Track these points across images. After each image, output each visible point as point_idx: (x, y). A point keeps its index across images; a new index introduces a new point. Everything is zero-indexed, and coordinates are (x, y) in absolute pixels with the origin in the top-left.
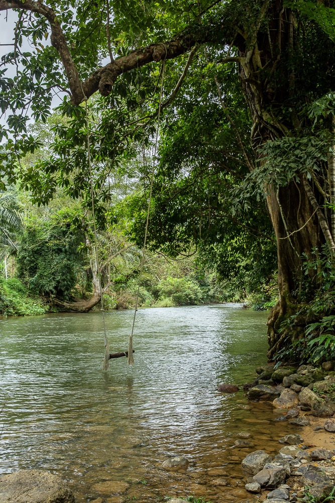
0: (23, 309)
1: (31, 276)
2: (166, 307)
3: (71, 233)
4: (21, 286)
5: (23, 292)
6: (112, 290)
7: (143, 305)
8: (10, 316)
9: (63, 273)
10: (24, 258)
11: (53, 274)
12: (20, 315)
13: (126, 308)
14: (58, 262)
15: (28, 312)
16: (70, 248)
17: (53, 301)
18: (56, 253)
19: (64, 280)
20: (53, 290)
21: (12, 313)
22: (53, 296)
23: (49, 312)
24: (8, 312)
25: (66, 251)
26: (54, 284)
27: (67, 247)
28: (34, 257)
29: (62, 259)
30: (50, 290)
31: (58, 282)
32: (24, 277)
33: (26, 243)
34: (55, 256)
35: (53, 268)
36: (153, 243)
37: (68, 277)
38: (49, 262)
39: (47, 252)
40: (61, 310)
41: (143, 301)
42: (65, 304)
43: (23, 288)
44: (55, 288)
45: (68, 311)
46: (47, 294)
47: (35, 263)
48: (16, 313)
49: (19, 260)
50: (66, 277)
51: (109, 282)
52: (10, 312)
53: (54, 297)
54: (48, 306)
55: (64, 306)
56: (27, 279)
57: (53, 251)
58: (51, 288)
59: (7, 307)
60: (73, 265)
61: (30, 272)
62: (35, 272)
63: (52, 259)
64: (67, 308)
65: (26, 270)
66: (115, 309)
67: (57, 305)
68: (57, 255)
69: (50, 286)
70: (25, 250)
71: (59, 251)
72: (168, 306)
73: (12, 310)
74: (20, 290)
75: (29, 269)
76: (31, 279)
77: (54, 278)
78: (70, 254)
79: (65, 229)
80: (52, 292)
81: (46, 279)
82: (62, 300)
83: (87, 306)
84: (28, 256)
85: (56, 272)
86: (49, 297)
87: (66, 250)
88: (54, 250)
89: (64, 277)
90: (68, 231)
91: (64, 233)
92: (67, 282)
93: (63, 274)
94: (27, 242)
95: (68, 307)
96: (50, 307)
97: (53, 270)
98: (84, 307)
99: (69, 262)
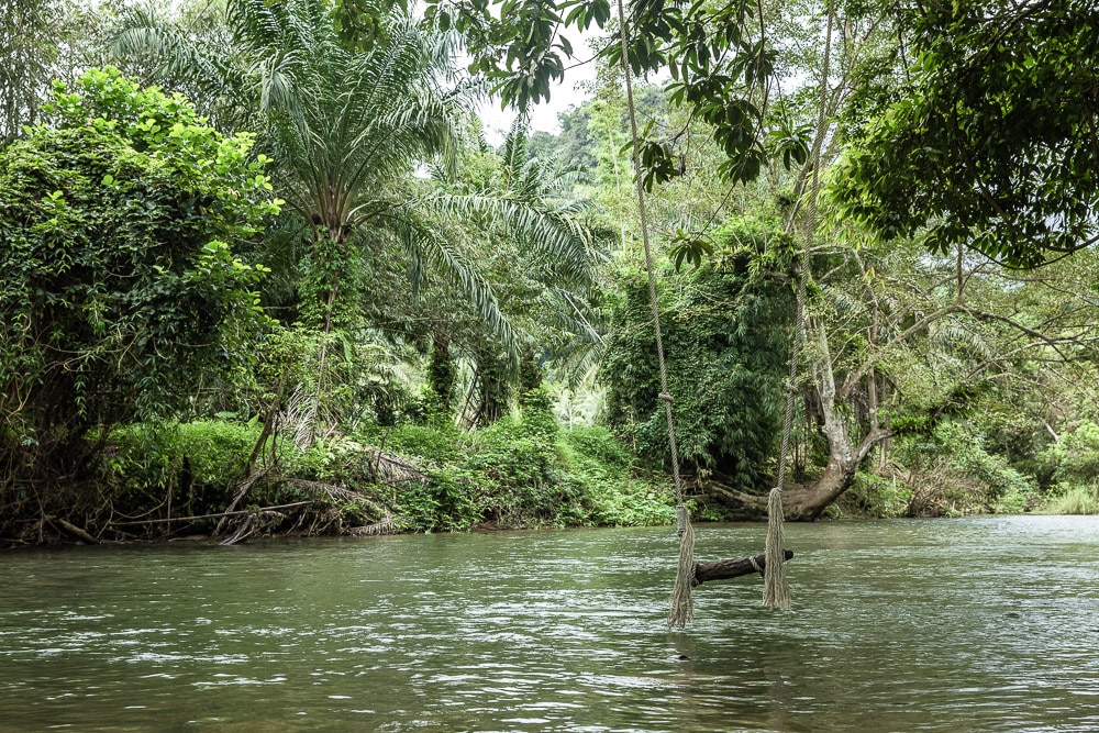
0: (612, 507)
1: (642, 416)
2: (1078, 512)
3: (751, 290)
4: (613, 446)
5: (622, 463)
6: (900, 465)
7: (999, 508)
8: (574, 524)
9: (733, 405)
10: (620, 366)
11: (702, 409)
12: (602, 522)
13: (941, 514)
14: (718, 374)
15: (629, 514)
16: (749, 333)
17: (708, 490)
18: (710, 348)
19: (734, 426)
20: (705, 455)
21: (580, 517)
22: (704, 472)
23: (697, 519)
24: (567, 514)
25: (739, 342)
26: (706, 437)
27: (741, 329)
28: (647, 363)
29: (728, 365)
30: (698, 457)
31: (719, 431)
32: (623, 422)
33: (623, 324)
34: (709, 358)
35: (704, 391)
36: (943, 219)
37: (749, 418)
38: (691, 375)
39: (684, 348)
40: (731, 515)
41: (996, 491)
42: (743, 497)
43: (619, 453)
44: (712, 448)
45: (753, 517)
46: (688, 467)
47: (651, 381)
48: (592, 518)
49: (609, 373)
50: (742, 417)
51: (875, 429)
52: (573, 514)
53: (708, 477)
54: (691, 503)
55: (741, 502)
56: (632, 425)
57: (700, 344)
58: (699, 449)
59: (566, 499)
60: (762, 382)
61: (638, 407)
62: (652, 407)
63: (700, 366)
64: (749, 509)
65: (627, 400)
66: (903, 516)
67: (721, 501)
68: (713, 354)
69: (696, 443)
70: (624, 343)
71: (718, 343)
72: (1083, 509)
73: (579, 510)
74: (611, 458)
75: (638, 396)
76: (641, 425)
77: (706, 422)
78: (753, 349)
79: (733, 279)
80: (703, 463)
81: (686, 426)
82: (734, 486)
83: (811, 504)
84: (632, 361)
85: (711, 403)
86: (695, 475)
87: (738, 339)
88: (706, 341)
89: (737, 417)
90: (743, 283)
91: (732, 289)
92: (744, 430)
93: (733, 410)
94: (628, 322)
95: (754, 506)
96: (700, 505)
97: (704, 399)
98: (800, 507)
99: (749, 373)
